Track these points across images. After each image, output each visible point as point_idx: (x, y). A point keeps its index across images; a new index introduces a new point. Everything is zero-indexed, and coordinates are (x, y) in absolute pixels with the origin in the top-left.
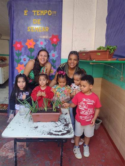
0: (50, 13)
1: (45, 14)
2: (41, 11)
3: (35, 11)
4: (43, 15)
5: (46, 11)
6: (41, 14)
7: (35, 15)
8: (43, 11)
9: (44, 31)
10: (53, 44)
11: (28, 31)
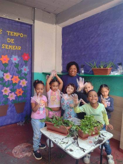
0: (22, 35)
1: (18, 36)
2: (14, 32)
3: (9, 32)
4: (16, 36)
5: (19, 33)
6: (14, 35)
7: (9, 35)
8: (16, 33)
9: (17, 49)
10: (24, 61)
11: (2, 47)
